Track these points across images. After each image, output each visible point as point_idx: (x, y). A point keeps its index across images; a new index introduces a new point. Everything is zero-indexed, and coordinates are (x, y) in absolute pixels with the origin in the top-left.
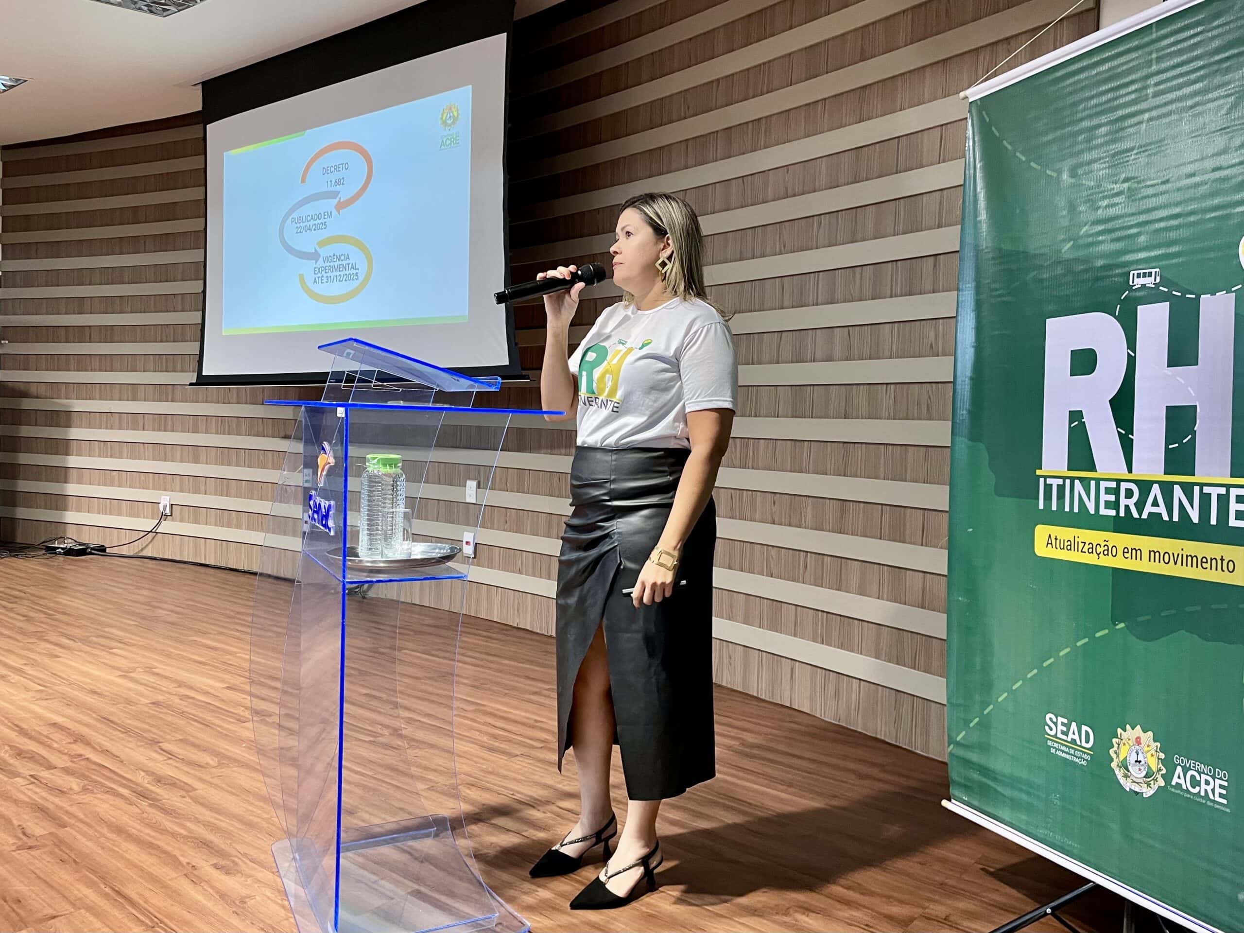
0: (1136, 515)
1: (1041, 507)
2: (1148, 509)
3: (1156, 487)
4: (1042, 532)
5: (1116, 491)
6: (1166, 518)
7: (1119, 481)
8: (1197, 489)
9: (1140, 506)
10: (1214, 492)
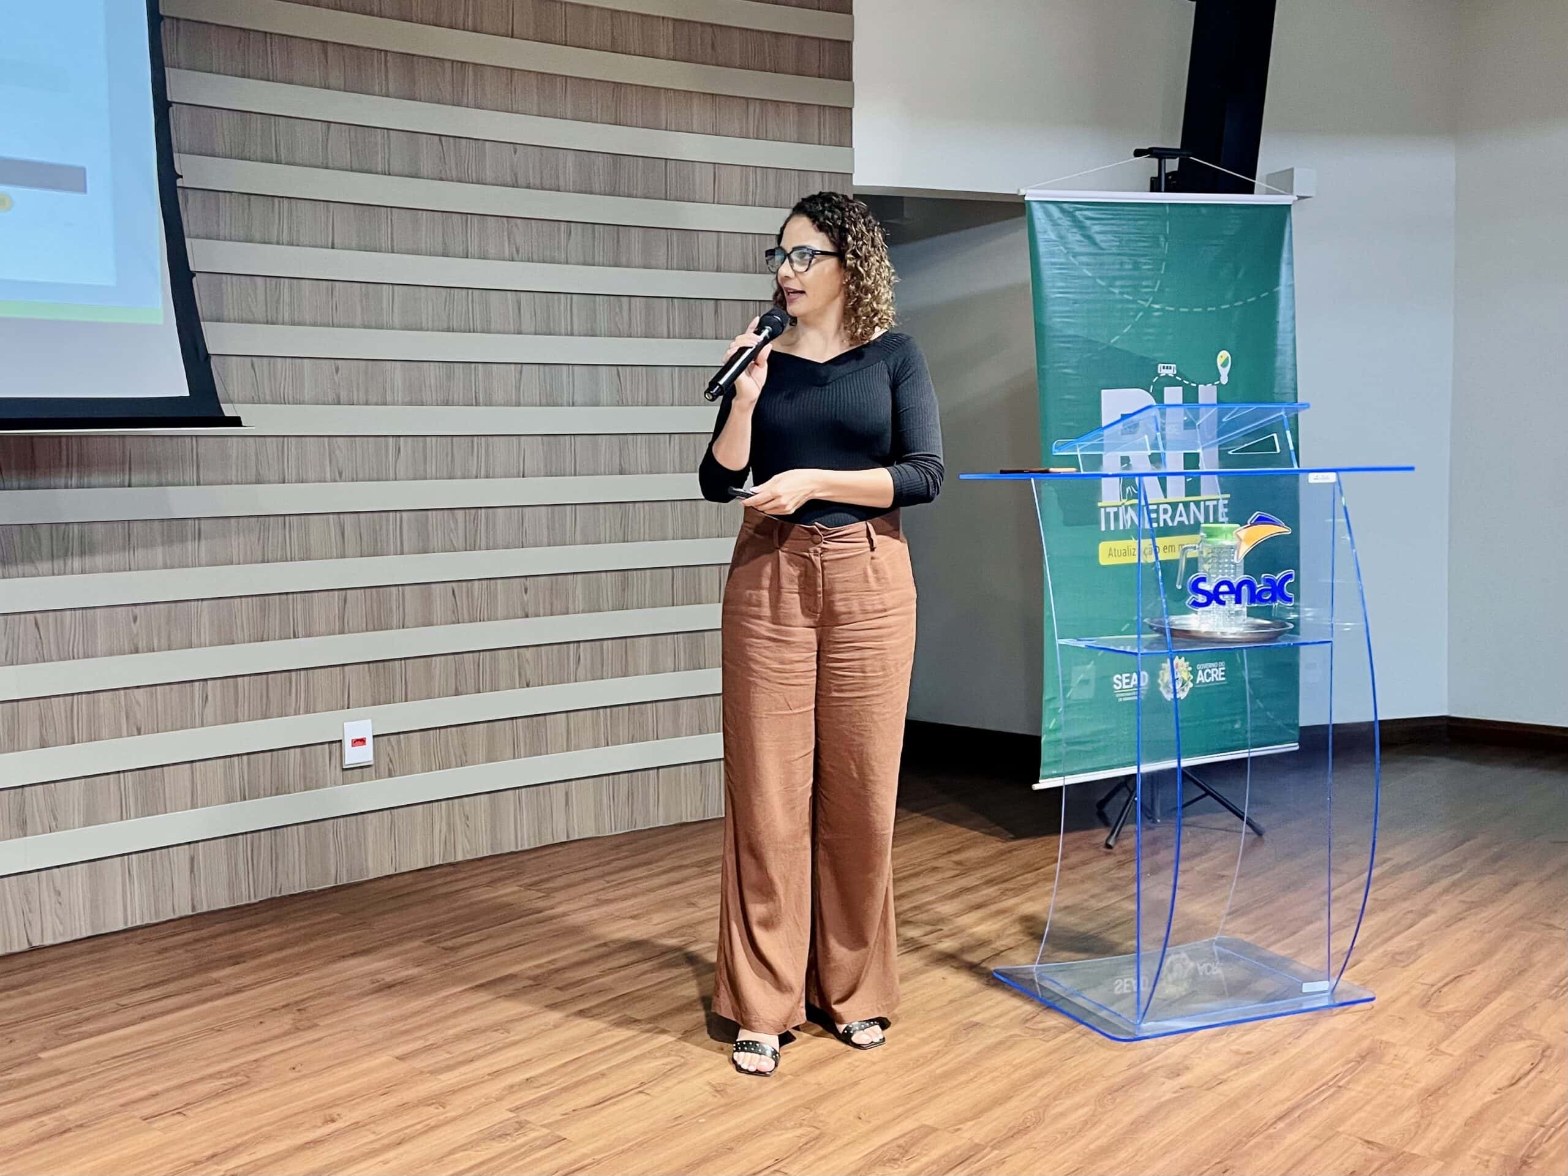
0: (1170, 524)
1: (1103, 529)
2: (1177, 519)
3: (1181, 505)
4: (1104, 547)
5: (1157, 511)
6: (1187, 523)
7: (1158, 504)
8: (1202, 503)
9: (1173, 518)
10: (1211, 504)
